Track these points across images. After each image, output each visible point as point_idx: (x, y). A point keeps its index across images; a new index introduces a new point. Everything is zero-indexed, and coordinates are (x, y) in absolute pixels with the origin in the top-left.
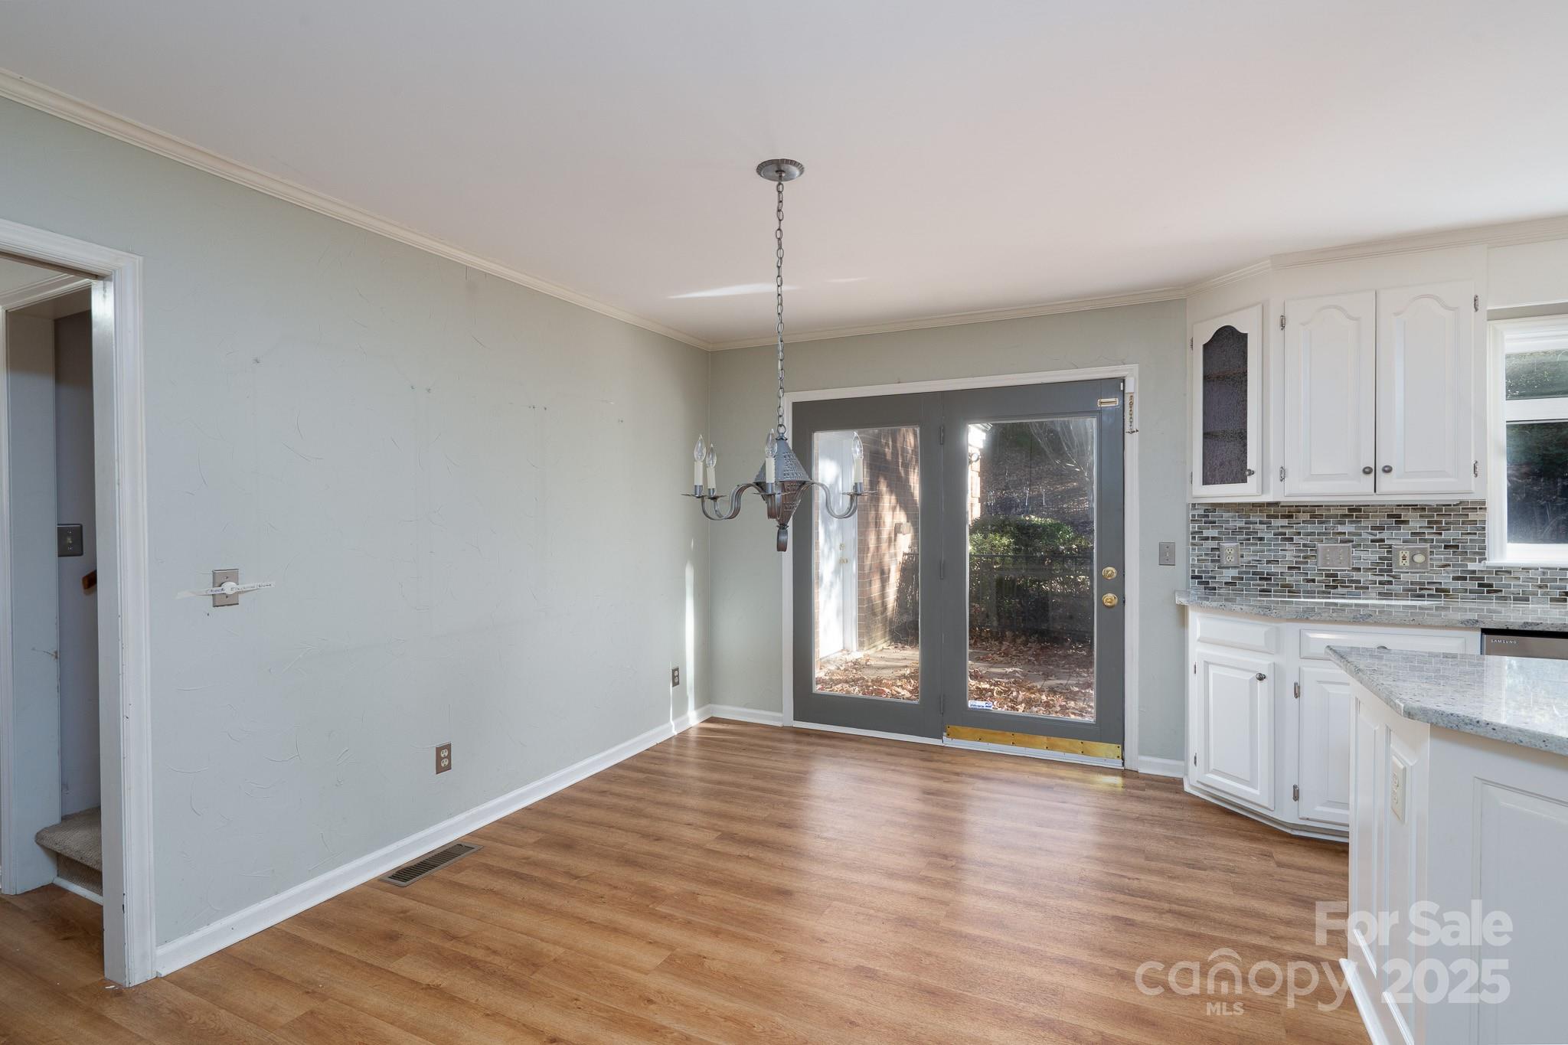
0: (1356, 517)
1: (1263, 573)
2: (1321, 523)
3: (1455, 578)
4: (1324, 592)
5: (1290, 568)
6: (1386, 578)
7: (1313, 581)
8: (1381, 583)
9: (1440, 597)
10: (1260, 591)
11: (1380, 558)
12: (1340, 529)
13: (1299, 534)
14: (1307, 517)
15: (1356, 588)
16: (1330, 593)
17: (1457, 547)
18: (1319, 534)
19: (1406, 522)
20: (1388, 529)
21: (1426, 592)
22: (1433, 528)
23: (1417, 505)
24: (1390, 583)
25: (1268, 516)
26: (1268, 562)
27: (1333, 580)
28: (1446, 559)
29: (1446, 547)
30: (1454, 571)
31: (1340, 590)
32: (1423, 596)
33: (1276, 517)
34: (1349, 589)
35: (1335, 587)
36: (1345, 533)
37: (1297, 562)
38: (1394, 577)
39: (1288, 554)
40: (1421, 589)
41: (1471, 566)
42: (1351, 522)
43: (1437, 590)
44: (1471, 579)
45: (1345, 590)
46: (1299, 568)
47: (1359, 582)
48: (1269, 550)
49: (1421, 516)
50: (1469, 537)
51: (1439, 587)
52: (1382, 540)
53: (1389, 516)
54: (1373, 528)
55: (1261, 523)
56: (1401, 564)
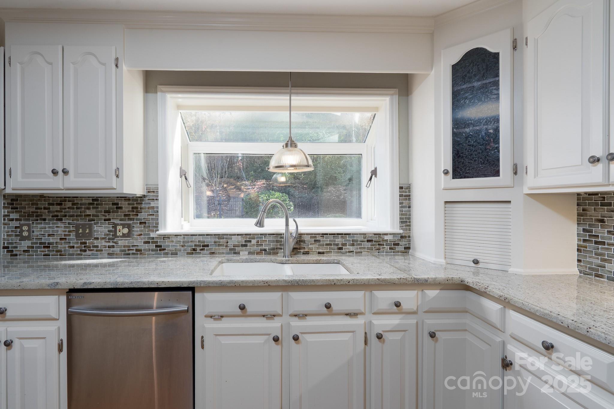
0: (96, 205)
1: (45, 243)
2: (77, 208)
3: (146, 243)
4: (79, 254)
5: (61, 239)
6: (111, 244)
7: (73, 247)
8: (109, 247)
9: (137, 254)
10: (44, 255)
11: (109, 231)
12: (88, 212)
13: (65, 216)
14: (69, 204)
15: (97, 251)
16: (82, 255)
17: (145, 223)
18: (77, 216)
19: (121, 208)
20: (113, 212)
21: (131, 252)
22: (134, 211)
23: (126, 197)
24: (113, 247)
25: (49, 204)
26: (49, 235)
27: (84, 246)
28: (141, 231)
29: (141, 223)
30: (144, 238)
31: (88, 252)
32: (129, 254)
33: (53, 204)
34: (93, 252)
35: (85, 251)
36: (90, 215)
37: (65, 235)
38: (115, 243)
39: (59, 229)
40: (129, 250)
41: (152, 235)
42: (94, 208)
43: (137, 250)
44: (153, 242)
45: (90, 253)
46: (66, 239)
47: (97, 247)
48: (49, 227)
49: (129, 204)
50: (151, 217)
51: (137, 248)
52: (109, 220)
53: (113, 204)
54: (105, 212)
55: (45, 208)
56: (118, 235)
